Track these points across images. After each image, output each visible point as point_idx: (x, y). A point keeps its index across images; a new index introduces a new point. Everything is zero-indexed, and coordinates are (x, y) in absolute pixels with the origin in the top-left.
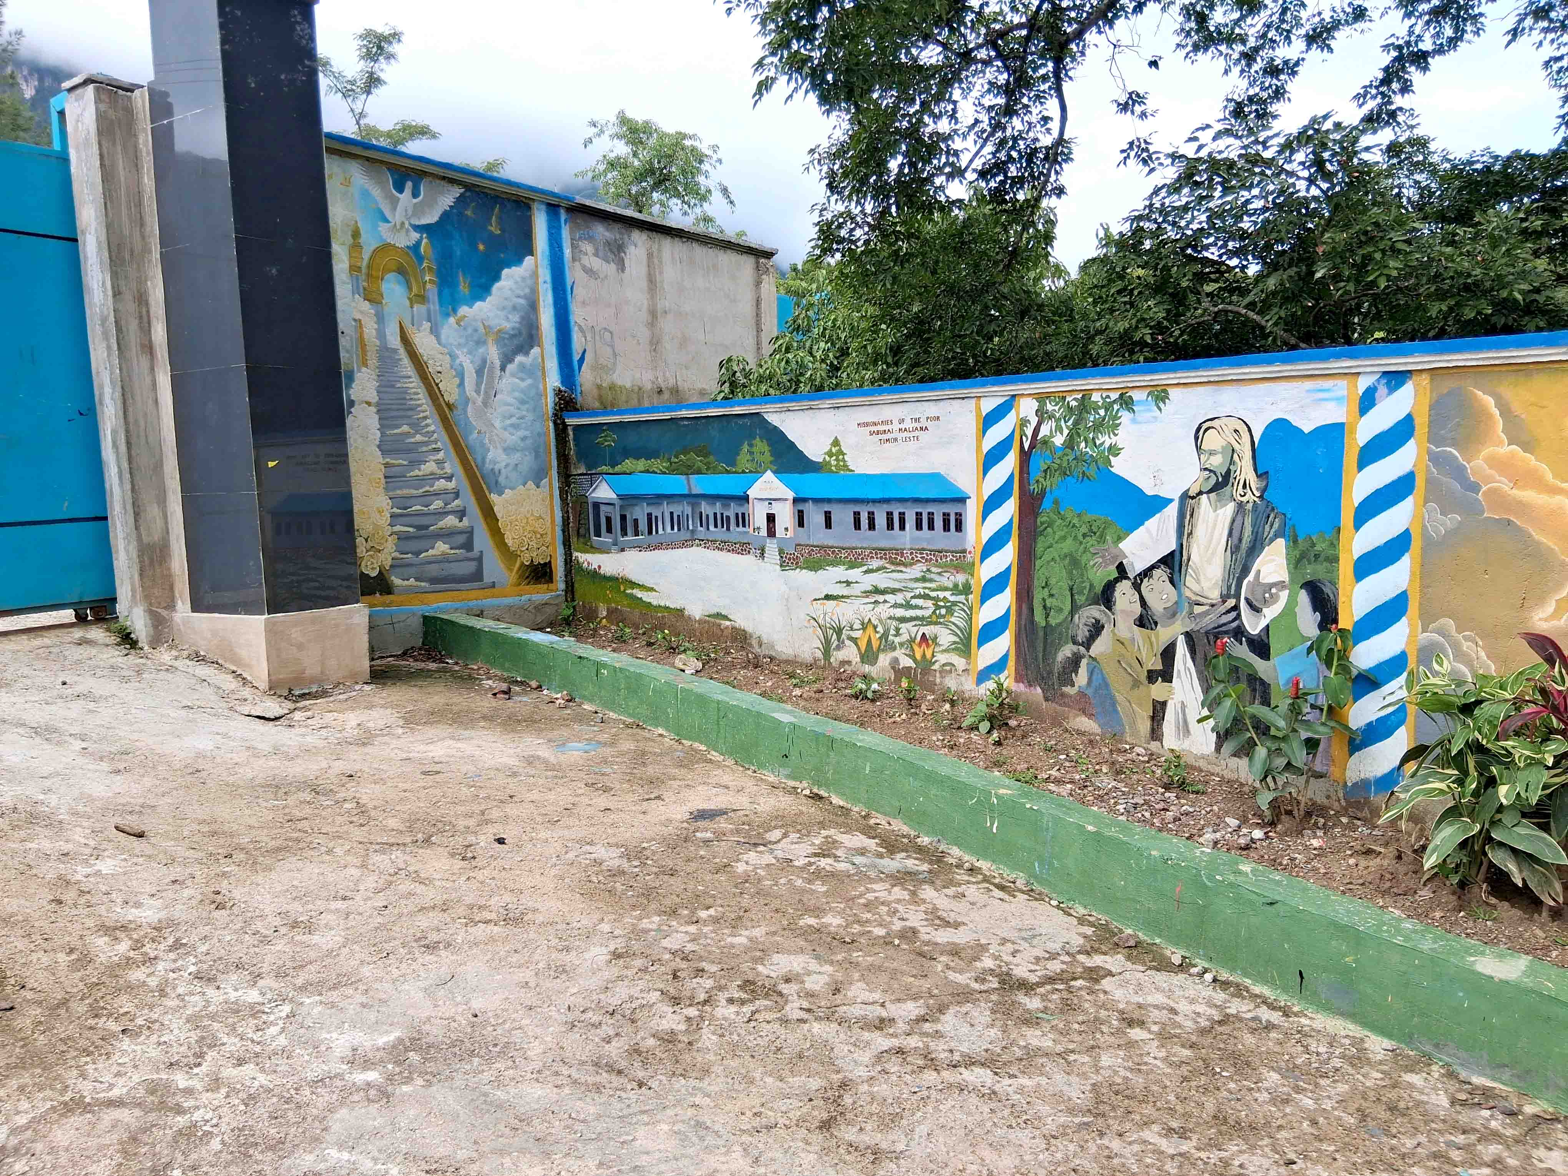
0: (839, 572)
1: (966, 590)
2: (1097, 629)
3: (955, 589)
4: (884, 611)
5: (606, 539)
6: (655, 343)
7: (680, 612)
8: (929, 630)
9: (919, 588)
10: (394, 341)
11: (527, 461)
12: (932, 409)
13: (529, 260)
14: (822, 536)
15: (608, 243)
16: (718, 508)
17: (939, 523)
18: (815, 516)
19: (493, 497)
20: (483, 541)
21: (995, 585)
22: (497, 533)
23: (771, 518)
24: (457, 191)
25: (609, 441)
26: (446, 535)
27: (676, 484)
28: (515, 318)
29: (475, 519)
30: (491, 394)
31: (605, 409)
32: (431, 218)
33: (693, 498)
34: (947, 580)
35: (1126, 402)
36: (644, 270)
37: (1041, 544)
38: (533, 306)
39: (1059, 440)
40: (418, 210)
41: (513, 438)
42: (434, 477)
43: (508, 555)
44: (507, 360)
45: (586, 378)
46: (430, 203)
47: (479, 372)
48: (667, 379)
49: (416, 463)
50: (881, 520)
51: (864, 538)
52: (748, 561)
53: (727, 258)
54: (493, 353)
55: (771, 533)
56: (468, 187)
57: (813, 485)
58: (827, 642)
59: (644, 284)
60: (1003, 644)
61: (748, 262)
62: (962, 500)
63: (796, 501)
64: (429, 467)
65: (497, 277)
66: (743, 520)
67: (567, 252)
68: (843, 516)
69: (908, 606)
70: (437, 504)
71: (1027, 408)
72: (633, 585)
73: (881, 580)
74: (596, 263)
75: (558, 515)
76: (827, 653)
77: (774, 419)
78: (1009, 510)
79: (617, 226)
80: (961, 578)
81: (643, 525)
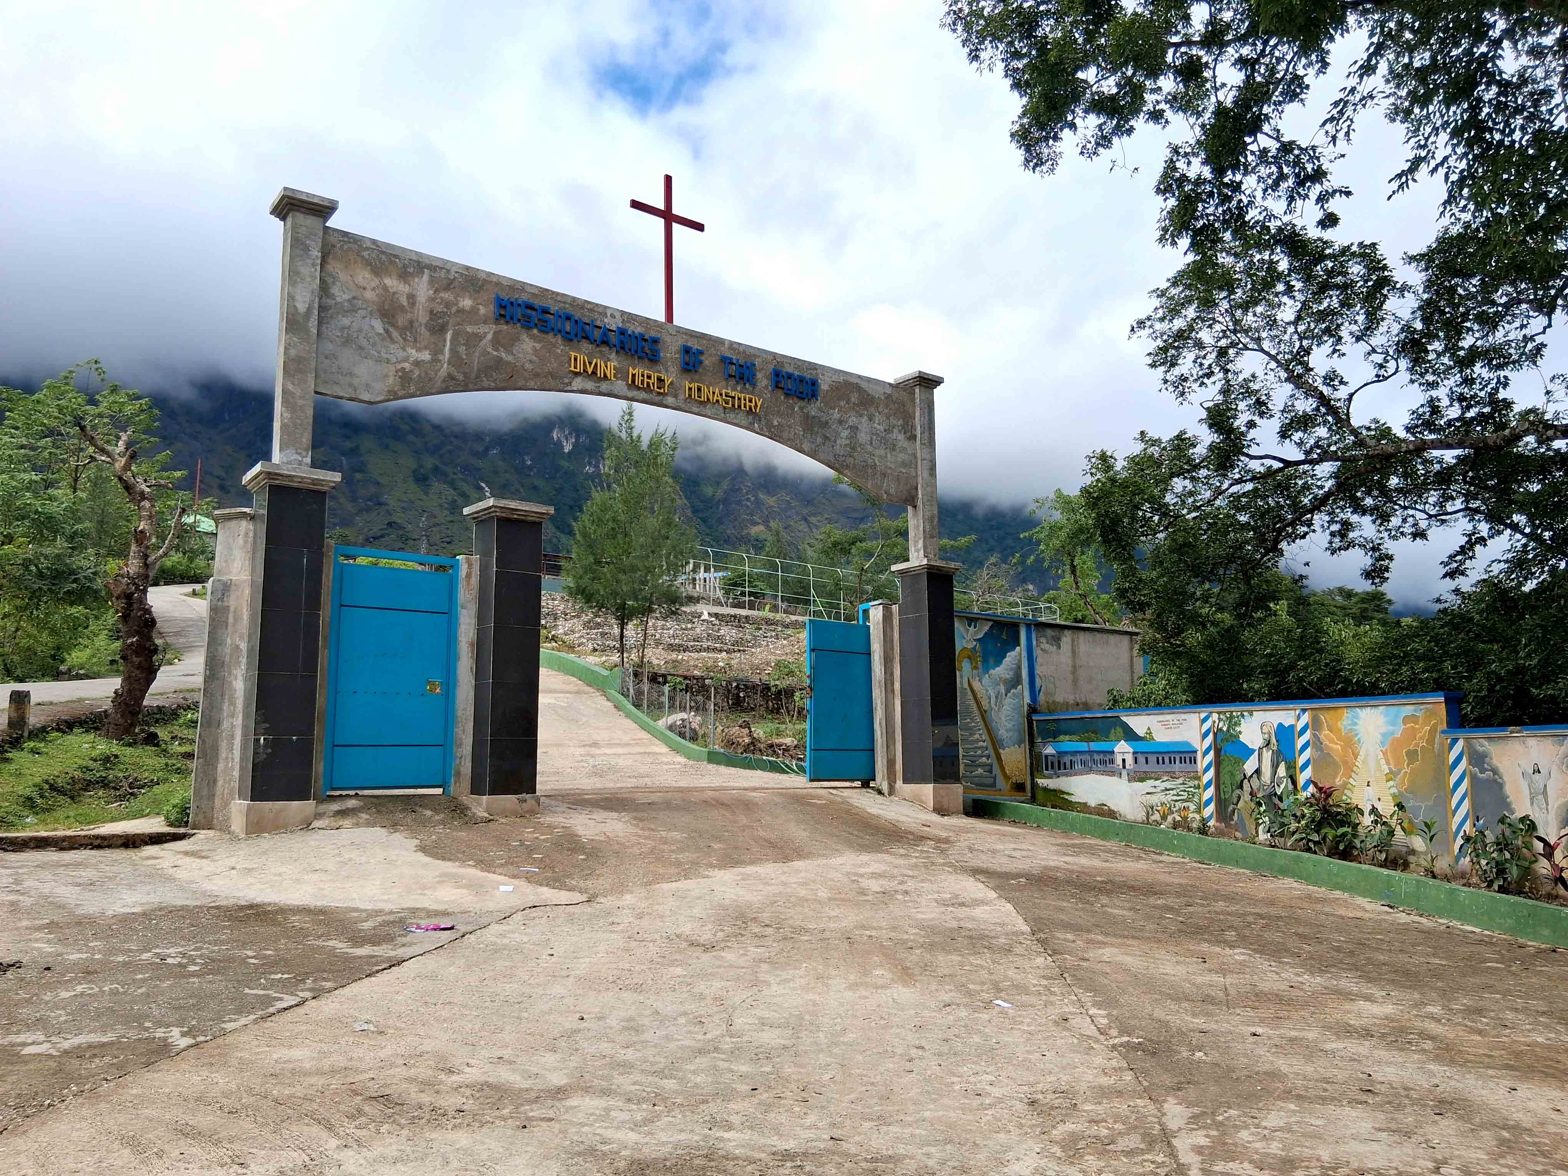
0: (1151, 782)
1: (1199, 787)
2: (1239, 798)
3: (1195, 787)
4: (1170, 798)
5: (1051, 772)
6: (1075, 681)
7: (1085, 804)
8: (1185, 804)
9: (1182, 787)
10: (966, 686)
11: (1016, 735)
12: (1184, 716)
13: (1018, 648)
14: (1145, 768)
15: (1053, 637)
16: (1102, 756)
17: (1188, 760)
18: (1141, 759)
19: (1001, 751)
20: (996, 769)
21: (1208, 785)
22: (1002, 768)
23: (1124, 760)
24: (990, 623)
25: (1052, 727)
26: (982, 765)
27: (1083, 746)
28: (1011, 673)
29: (993, 760)
30: (1001, 706)
31: (1051, 712)
32: (980, 636)
33: (1091, 752)
34: (1191, 784)
35: (1243, 716)
36: (1070, 647)
37: (1222, 767)
38: (1019, 668)
39: (1225, 729)
40: (976, 633)
41: (1009, 726)
42: (978, 741)
43: (1007, 777)
44: (1008, 691)
45: (1042, 698)
46: (980, 630)
47: (997, 697)
48: (1081, 698)
49: (972, 735)
50: (1167, 760)
51: (1161, 768)
52: (1115, 779)
53: (1113, 638)
54: (1002, 688)
55: (1124, 767)
56: (994, 621)
57: (1141, 746)
58: (1148, 813)
59: (1070, 654)
60: (1211, 808)
61: (1126, 639)
62: (1196, 752)
63: (1134, 753)
64: (977, 736)
65: (1005, 657)
66: (1112, 761)
67: (1034, 643)
68: (1152, 759)
69: (1178, 795)
70: (979, 752)
71: (1215, 716)
72: (1064, 793)
73: (1168, 785)
74: (1047, 647)
75: (1028, 761)
76: (1148, 818)
77: (1124, 719)
78: (1211, 756)
79: (1057, 630)
80: (1196, 782)
81: (1068, 765)
